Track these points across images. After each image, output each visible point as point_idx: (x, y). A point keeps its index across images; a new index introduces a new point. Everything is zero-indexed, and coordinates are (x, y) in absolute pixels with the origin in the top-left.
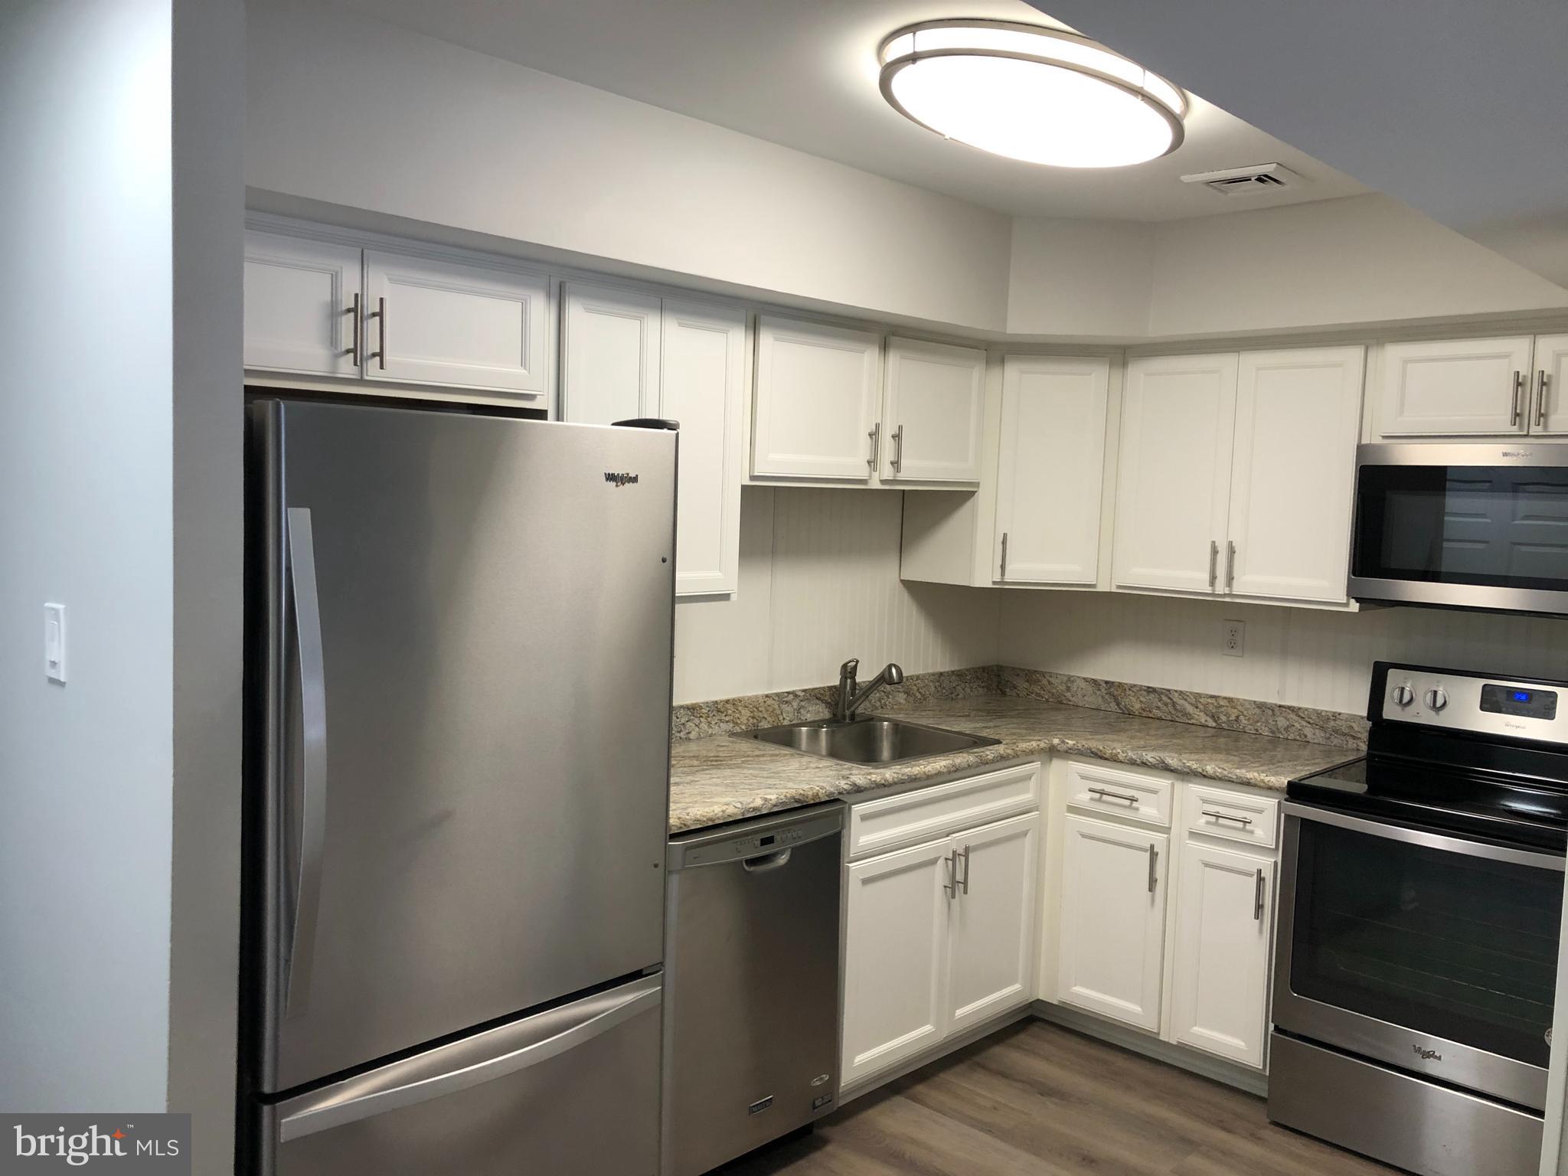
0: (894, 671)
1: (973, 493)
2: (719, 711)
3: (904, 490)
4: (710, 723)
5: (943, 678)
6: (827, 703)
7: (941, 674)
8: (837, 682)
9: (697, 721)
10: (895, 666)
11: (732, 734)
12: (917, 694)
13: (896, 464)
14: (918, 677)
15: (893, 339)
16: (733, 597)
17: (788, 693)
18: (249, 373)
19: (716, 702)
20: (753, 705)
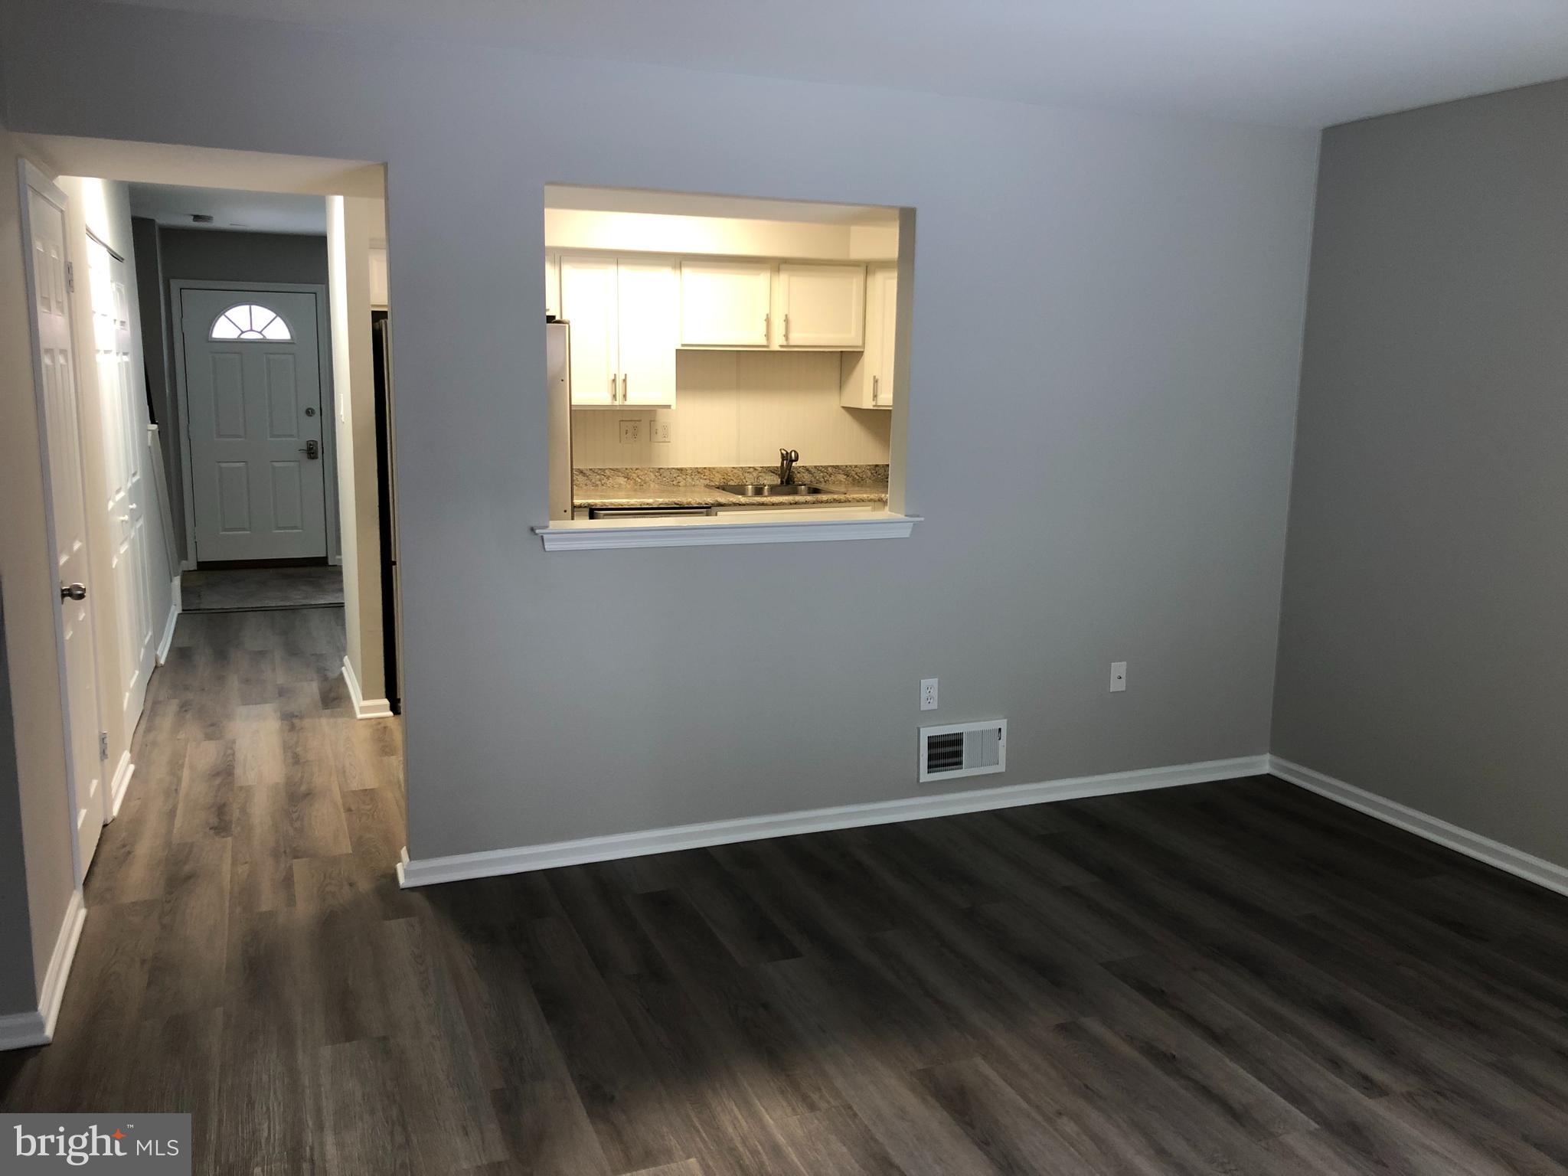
0: (793, 454)
1: (861, 353)
2: (699, 473)
3: (842, 352)
4: (693, 479)
5: (877, 468)
6: (779, 475)
7: (877, 466)
8: (780, 465)
9: (684, 477)
10: (795, 452)
11: (707, 486)
12: (856, 476)
13: (786, 336)
14: (856, 466)
15: (783, 266)
16: (674, 407)
17: (750, 467)
18: (373, 306)
19: (697, 468)
20: (723, 472)
